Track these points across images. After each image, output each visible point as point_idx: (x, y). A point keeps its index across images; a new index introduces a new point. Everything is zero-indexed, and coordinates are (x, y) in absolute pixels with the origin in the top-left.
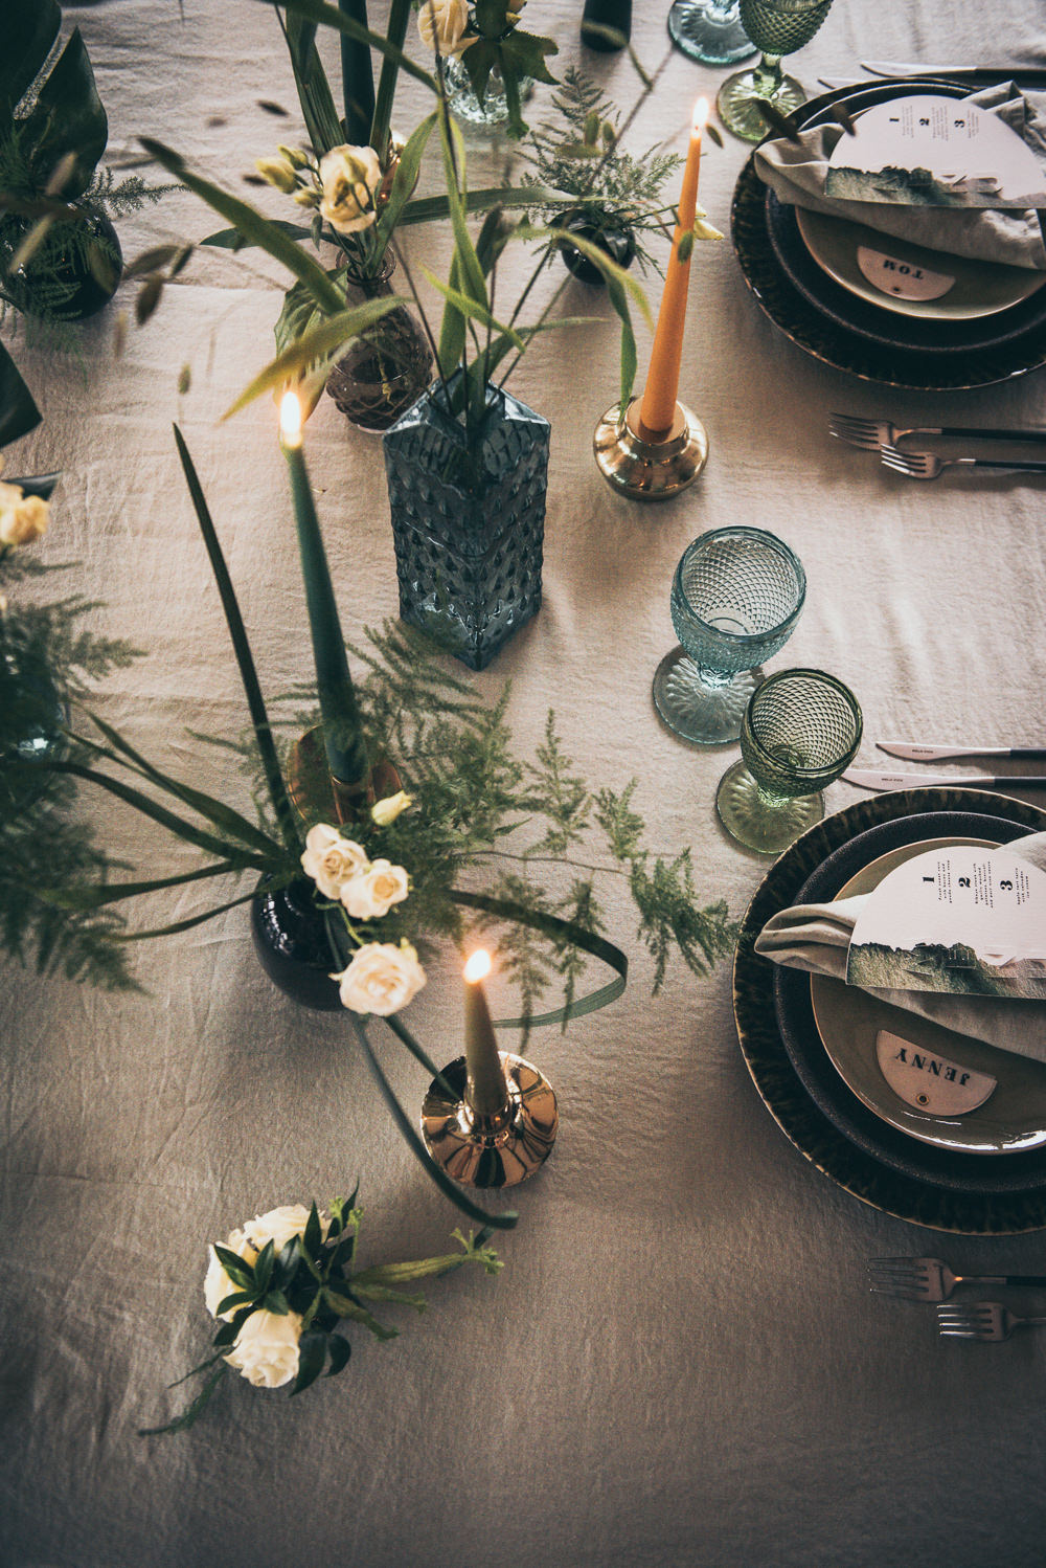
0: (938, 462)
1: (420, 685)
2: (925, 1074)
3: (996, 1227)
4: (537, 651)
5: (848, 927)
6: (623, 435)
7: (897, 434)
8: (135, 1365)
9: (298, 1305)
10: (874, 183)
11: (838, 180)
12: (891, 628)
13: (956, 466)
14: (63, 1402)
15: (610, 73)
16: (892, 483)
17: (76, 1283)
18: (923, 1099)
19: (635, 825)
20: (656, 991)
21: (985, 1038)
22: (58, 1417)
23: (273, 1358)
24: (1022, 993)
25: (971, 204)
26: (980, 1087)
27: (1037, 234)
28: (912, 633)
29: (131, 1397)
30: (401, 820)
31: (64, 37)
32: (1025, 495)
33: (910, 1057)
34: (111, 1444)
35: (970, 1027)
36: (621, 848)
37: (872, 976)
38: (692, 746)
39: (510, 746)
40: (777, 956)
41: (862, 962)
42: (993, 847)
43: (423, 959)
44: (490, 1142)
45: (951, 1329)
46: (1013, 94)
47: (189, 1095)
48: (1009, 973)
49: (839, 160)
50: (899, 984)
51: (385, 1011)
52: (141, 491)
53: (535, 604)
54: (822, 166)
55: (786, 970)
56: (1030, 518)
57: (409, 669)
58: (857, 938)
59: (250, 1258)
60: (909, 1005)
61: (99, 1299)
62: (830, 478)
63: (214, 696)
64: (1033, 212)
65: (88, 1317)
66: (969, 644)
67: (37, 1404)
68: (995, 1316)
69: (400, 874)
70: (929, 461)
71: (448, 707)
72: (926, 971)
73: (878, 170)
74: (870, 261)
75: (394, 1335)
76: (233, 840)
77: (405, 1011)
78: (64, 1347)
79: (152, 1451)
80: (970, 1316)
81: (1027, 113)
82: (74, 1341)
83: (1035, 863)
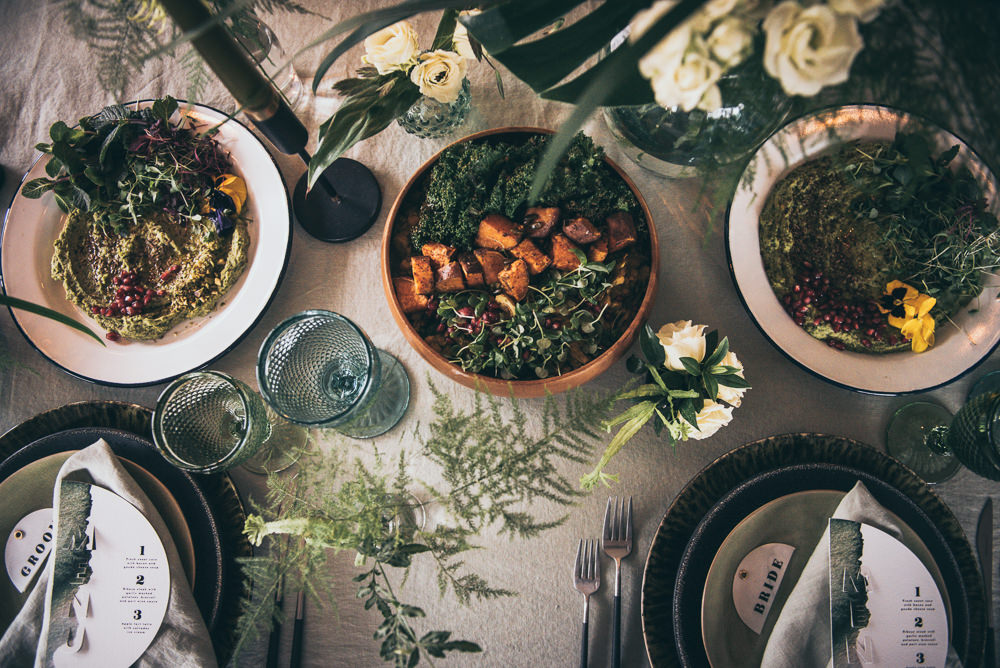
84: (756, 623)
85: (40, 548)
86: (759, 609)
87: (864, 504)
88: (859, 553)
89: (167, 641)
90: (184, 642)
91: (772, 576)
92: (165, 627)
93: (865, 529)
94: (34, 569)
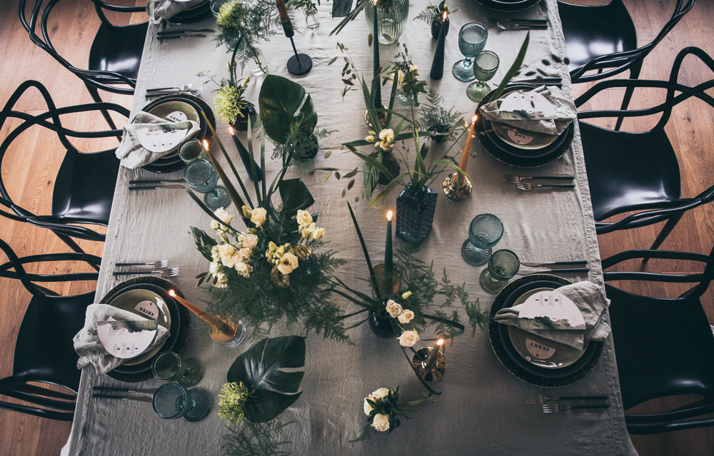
0: (532, 186)
1: (410, 262)
2: (538, 349)
3: (557, 386)
4: (431, 242)
5: (517, 313)
6: (450, 184)
7: (521, 179)
8: (347, 426)
9: (387, 412)
10: (511, 114)
11: (502, 114)
12: (522, 231)
13: (537, 187)
14: (330, 434)
15: (438, 85)
16: (520, 192)
17: (331, 406)
18: (537, 355)
19: (466, 295)
20: (473, 336)
21: (552, 339)
22: (330, 437)
23: (383, 425)
24: (562, 328)
25: (537, 119)
26: (552, 352)
27: (554, 126)
28: (528, 232)
29: (346, 433)
30: (410, 297)
31: (306, 95)
32: (555, 194)
33: (534, 345)
34: (343, 444)
35: (549, 337)
36: (463, 301)
37: (524, 326)
38: (473, 265)
39: (434, 277)
40: (500, 321)
41: (521, 322)
42: (552, 290)
43: (419, 333)
44: (430, 371)
45: (546, 411)
46: (545, 89)
47: (354, 360)
48: (559, 323)
49: (501, 109)
50: (531, 327)
51: (410, 346)
52: (327, 205)
53: (431, 229)
54: (497, 111)
55: (501, 324)
56: (557, 200)
57: (407, 258)
58: (520, 316)
59: (374, 401)
60: (533, 332)
61: (336, 410)
62: (503, 192)
63: (350, 258)
64: (552, 120)
65: (334, 414)
66: (542, 234)
67: (325, 435)
68: (557, 407)
69: (412, 313)
70: (530, 186)
71: (417, 267)
72: (538, 324)
73: (512, 111)
74: (511, 134)
75: (410, 418)
76: (368, 303)
77: (414, 345)
78: (329, 421)
79: (353, 446)
80: (551, 408)
81: (549, 93)
82: (332, 420)
83: (564, 294)
84: (137, 308)
85: (177, 120)
86: (141, 309)
87: (162, 332)
88: (149, 330)
89: (148, 153)
90: (148, 158)
91: (150, 313)
92: (151, 153)
93: (155, 331)
94: (172, 119)
